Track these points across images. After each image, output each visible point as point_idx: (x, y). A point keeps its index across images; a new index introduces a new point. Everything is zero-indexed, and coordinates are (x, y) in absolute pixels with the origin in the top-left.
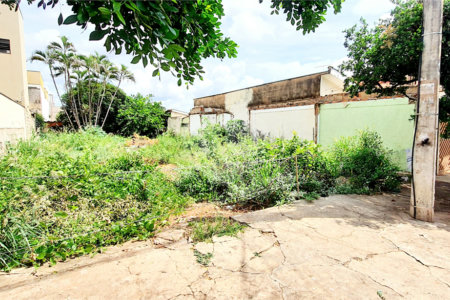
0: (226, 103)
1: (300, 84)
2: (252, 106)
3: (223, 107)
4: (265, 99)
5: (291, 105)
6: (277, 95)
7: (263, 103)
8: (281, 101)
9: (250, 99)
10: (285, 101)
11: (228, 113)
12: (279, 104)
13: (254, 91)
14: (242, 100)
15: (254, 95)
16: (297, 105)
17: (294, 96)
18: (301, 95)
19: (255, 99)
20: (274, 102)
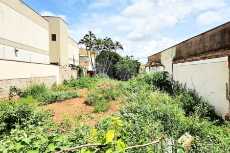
0: (162, 59)
1: (213, 36)
2: (175, 60)
3: (160, 62)
4: (183, 55)
5: (204, 58)
6: (193, 50)
7: (182, 58)
8: (196, 55)
9: (174, 55)
10: (199, 55)
11: (162, 66)
12: (194, 58)
13: (177, 49)
14: (170, 56)
15: (176, 51)
16: (210, 58)
17: (207, 49)
18: (215, 47)
19: (177, 54)
20: (190, 56)
